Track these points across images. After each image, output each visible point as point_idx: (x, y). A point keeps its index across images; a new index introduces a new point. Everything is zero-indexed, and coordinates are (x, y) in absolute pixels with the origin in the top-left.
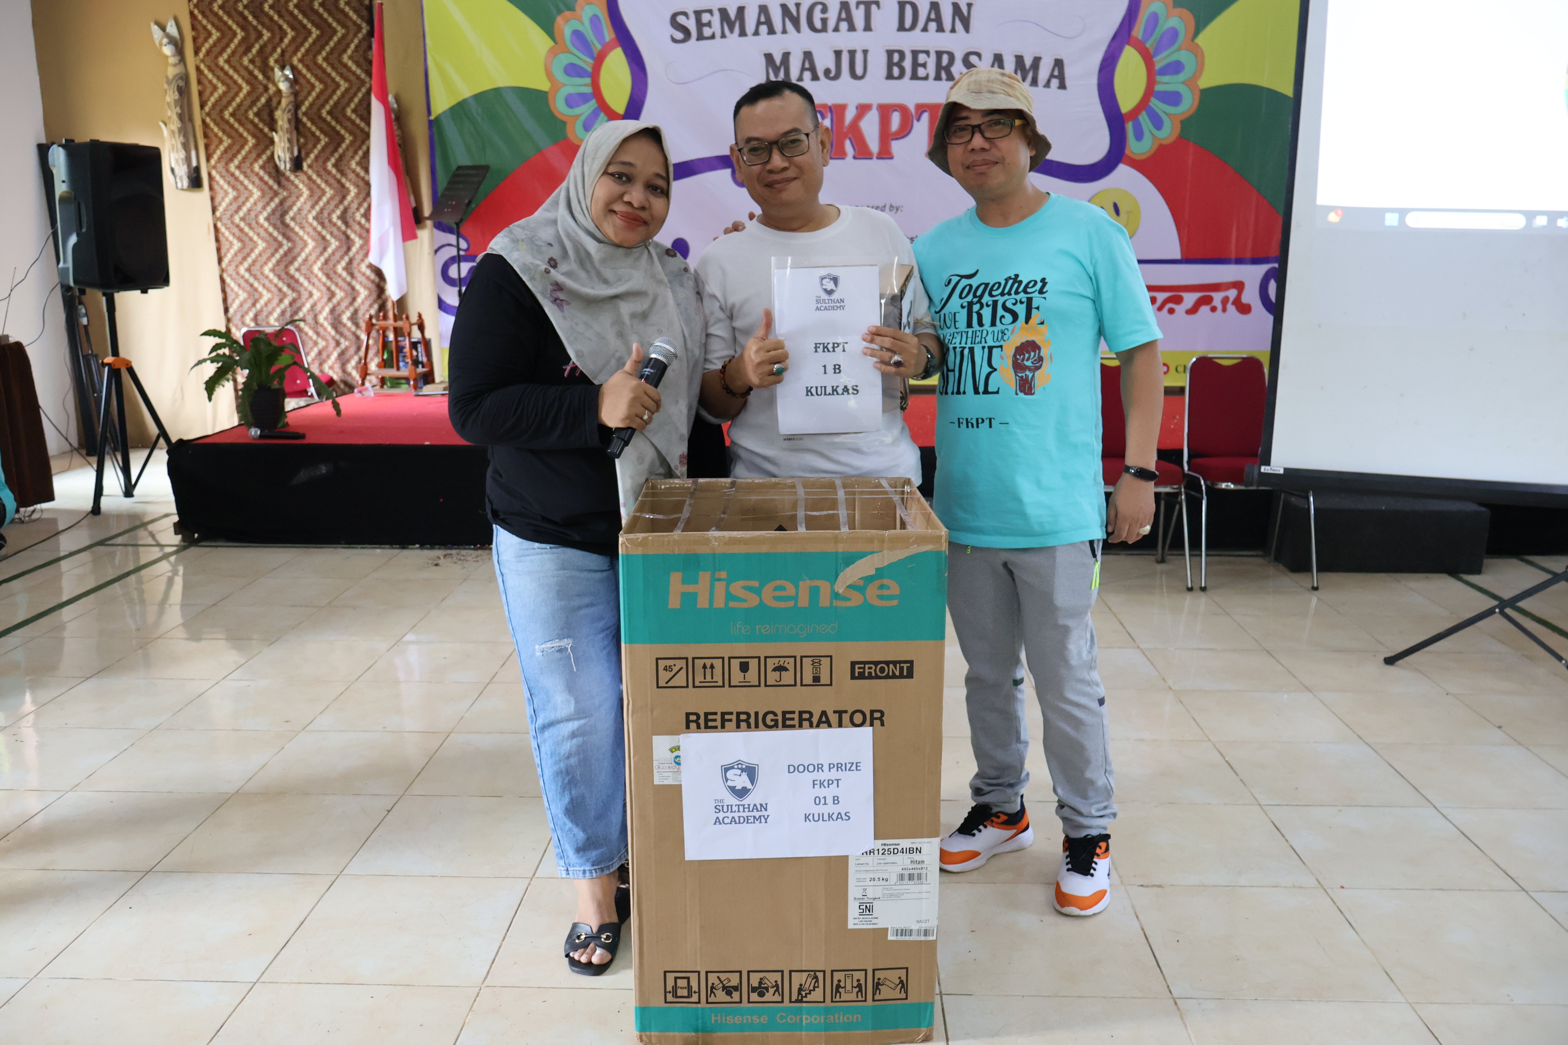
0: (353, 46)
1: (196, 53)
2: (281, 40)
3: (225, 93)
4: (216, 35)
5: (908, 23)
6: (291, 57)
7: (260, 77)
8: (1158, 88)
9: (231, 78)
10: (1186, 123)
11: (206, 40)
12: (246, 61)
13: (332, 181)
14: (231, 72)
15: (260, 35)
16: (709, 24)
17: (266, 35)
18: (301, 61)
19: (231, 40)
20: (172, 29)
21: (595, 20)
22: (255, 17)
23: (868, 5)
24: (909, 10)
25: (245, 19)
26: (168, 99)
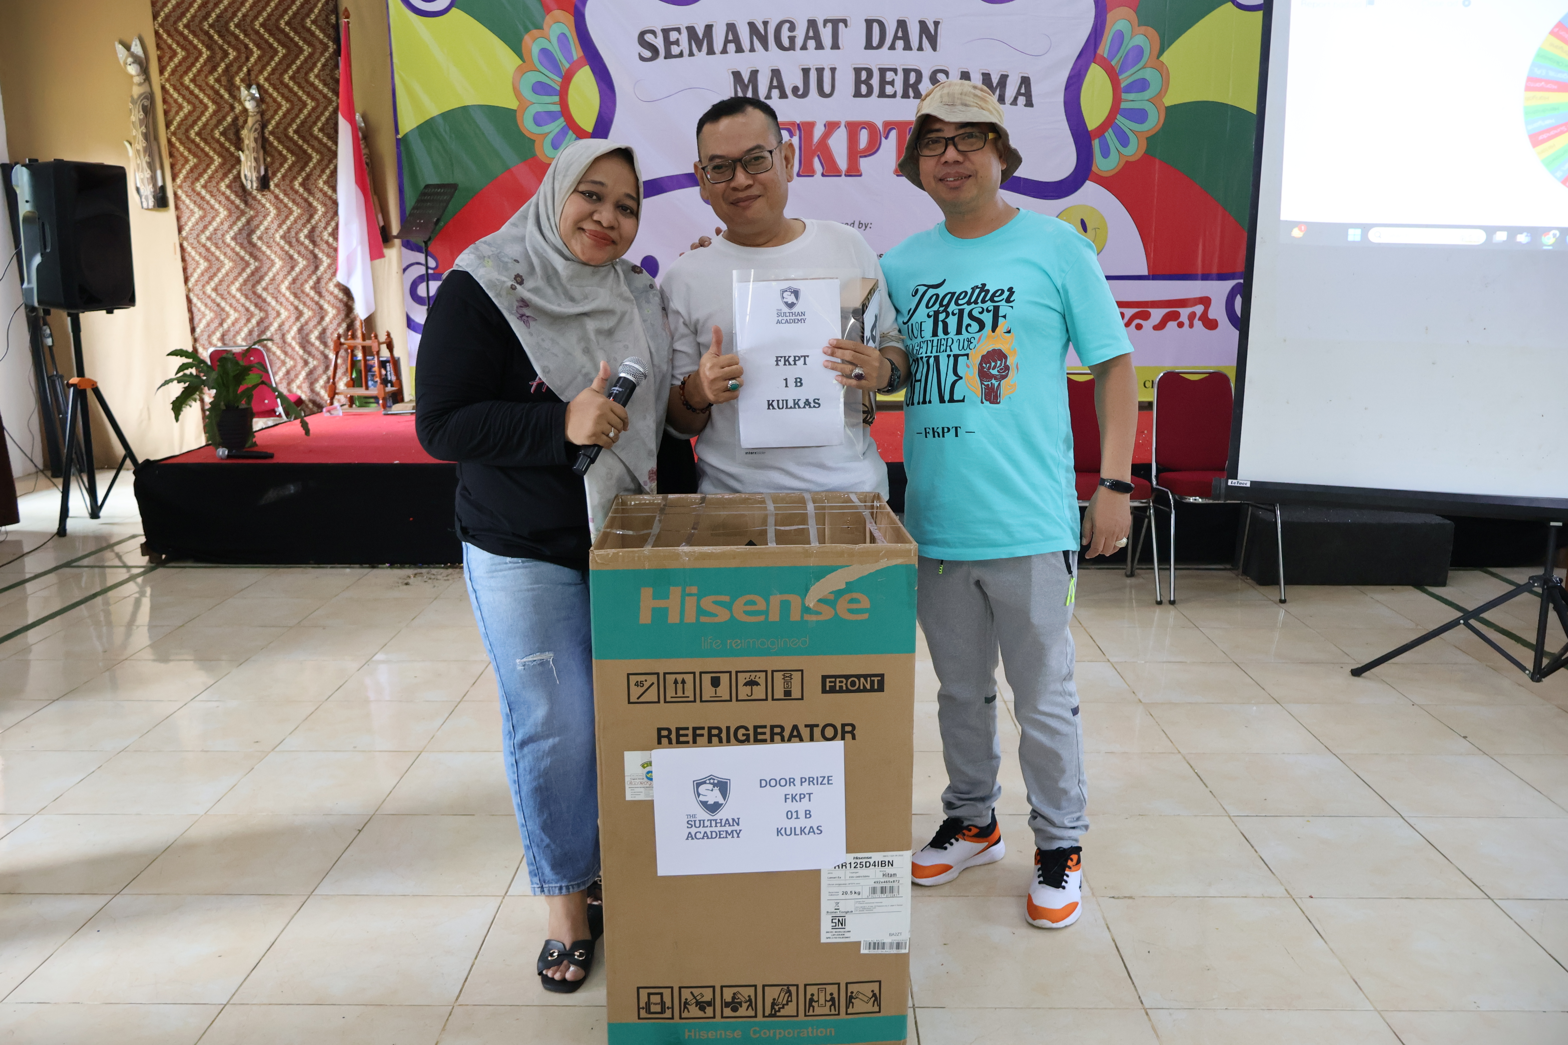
0: (319, 65)
1: (161, 72)
2: (247, 59)
3: (190, 113)
4: (181, 54)
5: (875, 41)
6: (257, 76)
7: (226, 96)
8: (1123, 105)
9: (197, 97)
10: (1152, 140)
11: (171, 59)
12: (211, 80)
13: (299, 200)
14: (197, 91)
15: (226, 54)
16: (677, 43)
17: (232, 54)
18: (266, 79)
19: (197, 59)
20: (137, 49)
21: (562, 38)
22: (220, 36)
23: (835, 23)
24: (876, 28)
25: (211, 37)
26: (133, 118)
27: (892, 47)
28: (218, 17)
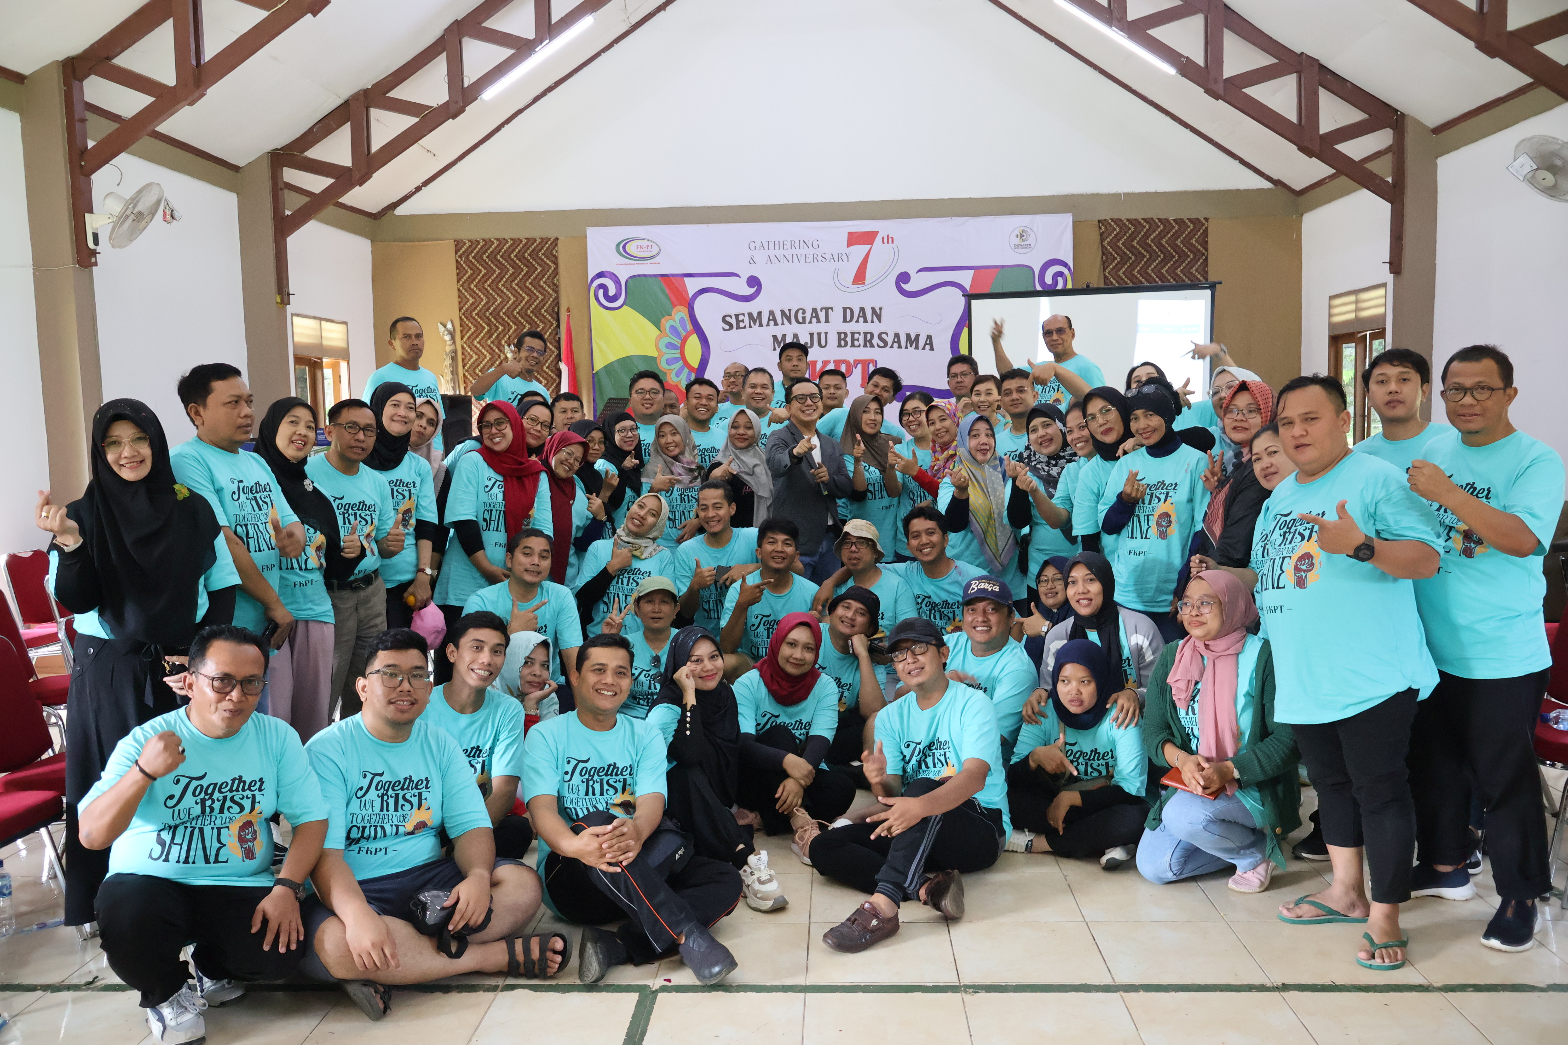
1: (462, 339)
2: (509, 331)
3: (476, 360)
4: (473, 329)
5: (848, 318)
7: (497, 350)
9: (481, 351)
11: (468, 332)
12: (489, 342)
14: (481, 348)
15: (497, 328)
16: (743, 321)
17: (501, 328)
19: (482, 332)
20: (449, 326)
21: (682, 319)
22: (495, 319)
23: (827, 310)
24: (848, 311)
25: (490, 320)
26: (446, 363)
27: (857, 321)
28: (495, 309)
